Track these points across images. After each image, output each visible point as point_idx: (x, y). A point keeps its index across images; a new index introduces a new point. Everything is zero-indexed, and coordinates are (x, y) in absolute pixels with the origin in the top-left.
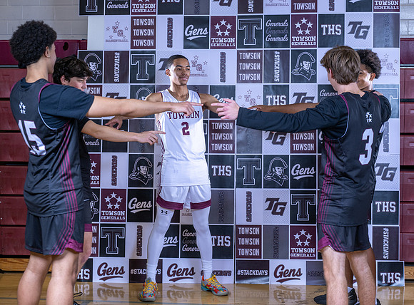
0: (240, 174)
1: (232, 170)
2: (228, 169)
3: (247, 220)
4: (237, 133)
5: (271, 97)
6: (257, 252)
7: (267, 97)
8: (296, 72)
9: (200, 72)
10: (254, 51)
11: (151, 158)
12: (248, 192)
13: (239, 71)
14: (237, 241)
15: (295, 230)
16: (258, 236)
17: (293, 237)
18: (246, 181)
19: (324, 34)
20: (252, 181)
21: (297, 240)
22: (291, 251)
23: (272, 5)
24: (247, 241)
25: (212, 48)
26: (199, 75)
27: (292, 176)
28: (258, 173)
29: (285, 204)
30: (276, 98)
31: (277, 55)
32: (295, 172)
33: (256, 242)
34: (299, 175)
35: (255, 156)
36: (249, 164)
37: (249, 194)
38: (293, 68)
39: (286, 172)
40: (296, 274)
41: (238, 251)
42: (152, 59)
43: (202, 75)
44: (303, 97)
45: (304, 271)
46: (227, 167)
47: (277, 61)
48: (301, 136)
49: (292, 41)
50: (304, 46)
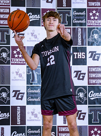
3: (64, 123)
8: (90, 40)
9: (36, 39)
10: (66, 28)
15: (91, 128)
17: (90, 132)
21: (93, 134)
23: (76, 3)
24: (63, 135)
27: (89, 98)
30: (79, 54)
38: (89, 37)
43: (37, 41)
48: (93, 75)
49: (88, 23)
50: (95, 26)
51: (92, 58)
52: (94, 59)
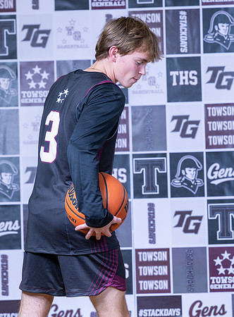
0: (138, 179)
1: (128, 174)
2: (122, 173)
3: (150, 242)
4: (133, 123)
5: (177, 73)
6: (163, 285)
7: (171, 73)
8: (210, 39)
9: (79, 43)
10: (151, 12)
11: (16, 161)
12: (149, 204)
14: (138, 271)
15: (215, 253)
16: (166, 263)
17: (212, 263)
18: (147, 189)
20: (154, 189)
21: (219, 266)
22: (211, 281)
24: (149, 270)
25: (93, 8)
26: (78, 46)
27: (209, 181)
28: (162, 178)
29: (200, 218)
30: (184, 75)
31: (183, 16)
32: (212, 175)
33: (163, 270)
34: (218, 178)
35: (157, 154)
36: (150, 166)
37: (151, 207)
38: (205, 33)
39: (200, 175)
40: (219, 313)
41: (138, 285)
42: (11, 26)
43: (81, 47)
44: (220, 72)
45: (229, 308)
46: (121, 170)
47: (183, 25)
48: (219, 126)
50: (220, 4)
51: (215, 84)
52: (219, 86)
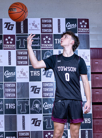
0: (19, 108)
3: (23, 129)
4: (17, 88)
5: (33, 71)
7: (31, 72)
12: (23, 116)
13: (17, 60)
16: (28, 136)
17: (44, 136)
19: (56, 43)
20: (25, 111)
27: (43, 108)
30: (35, 72)
32: (45, 106)
34: (47, 107)
35: (26, 99)
36: (23, 103)
38: (43, 58)
48: (47, 90)
49: (42, 46)
50: (47, 49)
51: (46, 76)
52: (47, 76)
